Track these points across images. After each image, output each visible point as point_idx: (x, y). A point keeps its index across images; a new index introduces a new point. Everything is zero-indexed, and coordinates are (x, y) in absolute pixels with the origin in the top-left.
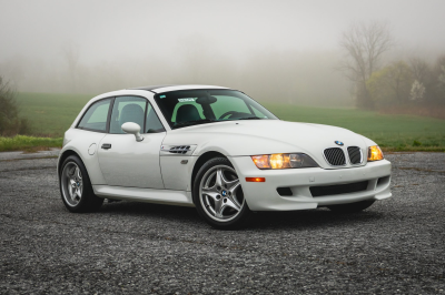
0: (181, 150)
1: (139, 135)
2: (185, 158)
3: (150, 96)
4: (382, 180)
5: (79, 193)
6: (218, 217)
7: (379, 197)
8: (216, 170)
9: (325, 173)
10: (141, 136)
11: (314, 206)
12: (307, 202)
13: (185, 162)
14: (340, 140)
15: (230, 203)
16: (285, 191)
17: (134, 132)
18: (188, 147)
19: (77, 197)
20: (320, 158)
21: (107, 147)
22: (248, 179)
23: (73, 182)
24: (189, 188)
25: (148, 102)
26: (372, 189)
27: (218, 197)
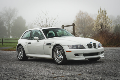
0: (49, 44)
1: (38, 40)
3: (41, 30)
4: (102, 53)
5: (22, 56)
7: (101, 57)
9: (87, 50)
10: (39, 40)
11: (84, 59)
12: (82, 58)
13: (50, 47)
14: (91, 42)
16: (77, 55)
18: (51, 43)
19: (21, 57)
21: (30, 43)
22: (67, 51)
23: (20, 52)
24: (51, 54)
25: (41, 31)
26: (99, 55)
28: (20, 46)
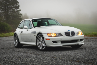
2: (35, 34)
6: (41, 48)
8: (40, 37)
9: (65, 38)
11: (62, 46)
12: (60, 45)
13: (35, 35)
16: (55, 42)
17: (26, 29)
20: (64, 34)
21: (22, 32)
22: (46, 39)
25: (30, 21)
26: (78, 42)
27: (41, 43)
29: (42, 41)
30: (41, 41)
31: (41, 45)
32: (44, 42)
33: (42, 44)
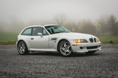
2: (55, 41)
6: (64, 54)
8: (64, 43)
9: (89, 44)
10: (42, 36)
11: (88, 51)
12: (86, 50)
13: (55, 42)
15: (68, 51)
17: (41, 35)
18: (56, 38)
20: (88, 40)
21: (32, 39)
27: (65, 49)
28: (21, 42)
29: (67, 47)
30: (65, 47)
31: (65, 51)
32: (68, 48)
33: (67, 50)
